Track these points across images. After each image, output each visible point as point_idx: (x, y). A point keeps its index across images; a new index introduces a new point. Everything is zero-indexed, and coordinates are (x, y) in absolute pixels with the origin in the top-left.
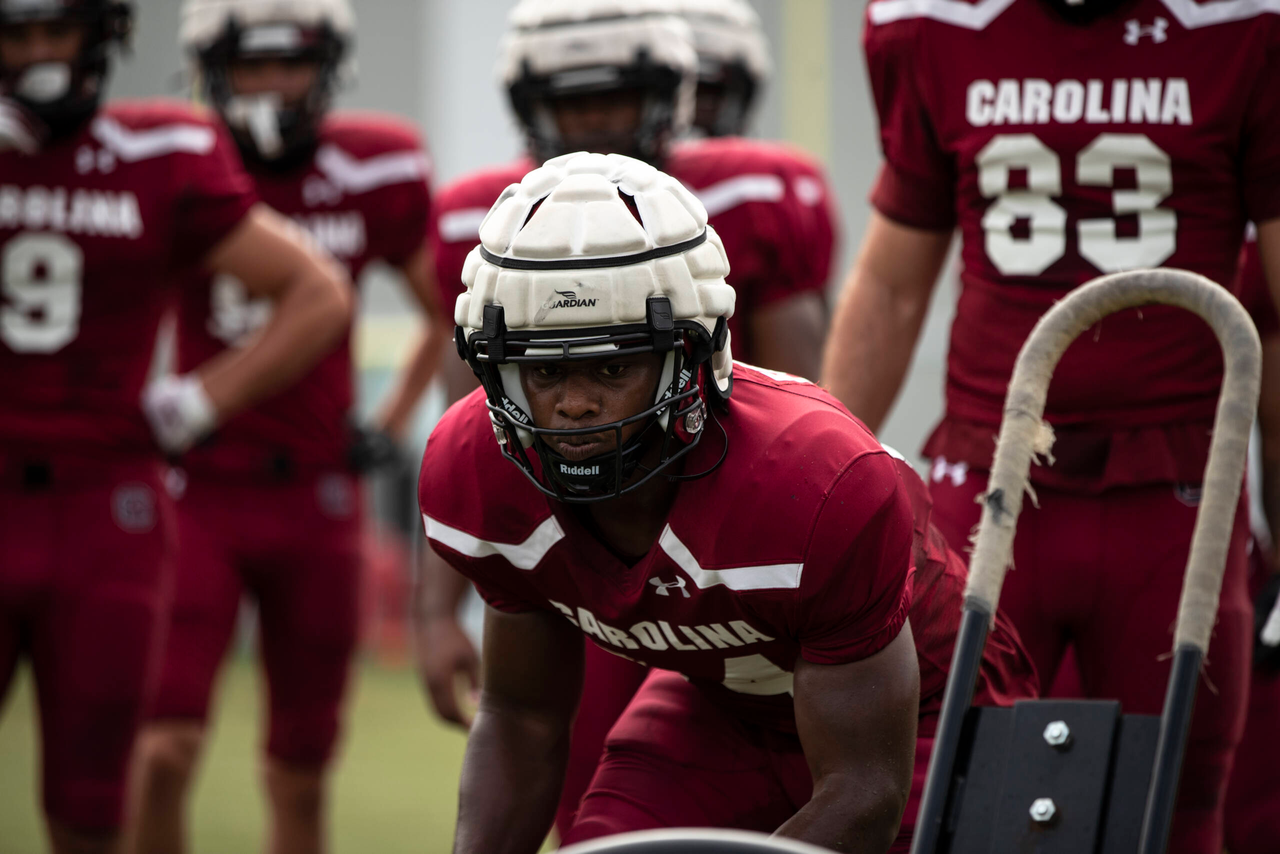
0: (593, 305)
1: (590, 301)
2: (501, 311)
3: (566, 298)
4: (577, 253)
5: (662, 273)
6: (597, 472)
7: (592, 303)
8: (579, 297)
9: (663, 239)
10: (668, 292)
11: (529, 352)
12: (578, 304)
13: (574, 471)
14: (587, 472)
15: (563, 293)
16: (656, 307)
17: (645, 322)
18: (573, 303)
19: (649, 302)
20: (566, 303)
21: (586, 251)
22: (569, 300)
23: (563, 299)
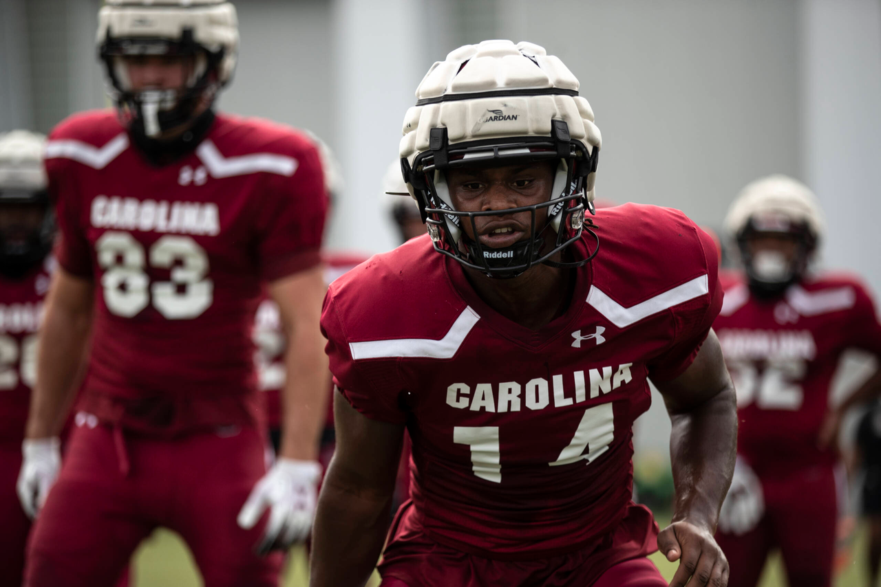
0: (516, 119)
1: (513, 116)
2: (445, 130)
3: (495, 115)
4: (501, 85)
5: (560, 104)
6: (512, 256)
7: (515, 118)
8: (505, 113)
9: (559, 82)
10: (565, 116)
11: (467, 157)
12: (504, 118)
13: (495, 255)
14: (504, 255)
15: (493, 111)
16: (558, 125)
17: (550, 135)
18: (501, 118)
19: (553, 122)
20: (496, 118)
21: (508, 84)
22: (498, 116)
23: (493, 115)
